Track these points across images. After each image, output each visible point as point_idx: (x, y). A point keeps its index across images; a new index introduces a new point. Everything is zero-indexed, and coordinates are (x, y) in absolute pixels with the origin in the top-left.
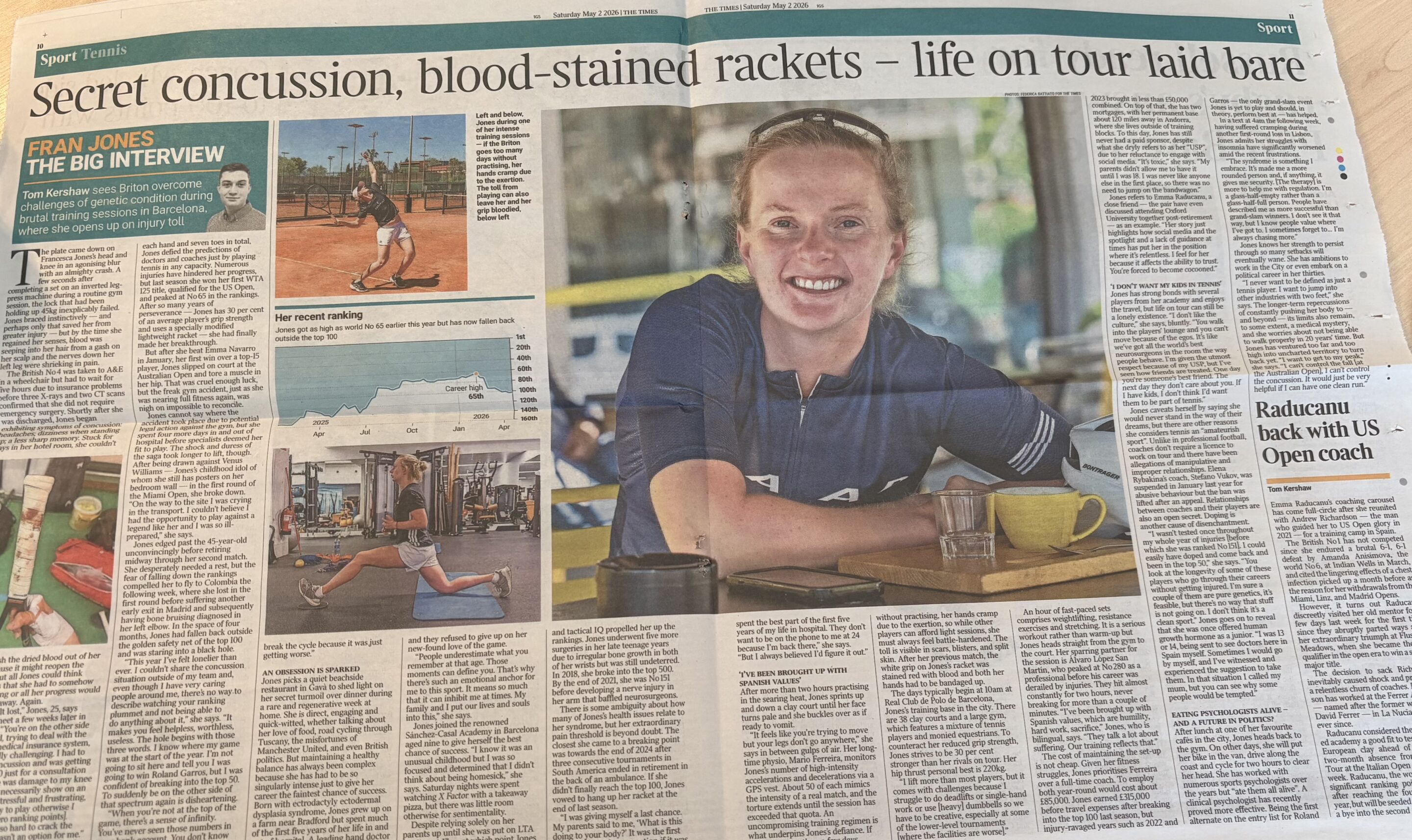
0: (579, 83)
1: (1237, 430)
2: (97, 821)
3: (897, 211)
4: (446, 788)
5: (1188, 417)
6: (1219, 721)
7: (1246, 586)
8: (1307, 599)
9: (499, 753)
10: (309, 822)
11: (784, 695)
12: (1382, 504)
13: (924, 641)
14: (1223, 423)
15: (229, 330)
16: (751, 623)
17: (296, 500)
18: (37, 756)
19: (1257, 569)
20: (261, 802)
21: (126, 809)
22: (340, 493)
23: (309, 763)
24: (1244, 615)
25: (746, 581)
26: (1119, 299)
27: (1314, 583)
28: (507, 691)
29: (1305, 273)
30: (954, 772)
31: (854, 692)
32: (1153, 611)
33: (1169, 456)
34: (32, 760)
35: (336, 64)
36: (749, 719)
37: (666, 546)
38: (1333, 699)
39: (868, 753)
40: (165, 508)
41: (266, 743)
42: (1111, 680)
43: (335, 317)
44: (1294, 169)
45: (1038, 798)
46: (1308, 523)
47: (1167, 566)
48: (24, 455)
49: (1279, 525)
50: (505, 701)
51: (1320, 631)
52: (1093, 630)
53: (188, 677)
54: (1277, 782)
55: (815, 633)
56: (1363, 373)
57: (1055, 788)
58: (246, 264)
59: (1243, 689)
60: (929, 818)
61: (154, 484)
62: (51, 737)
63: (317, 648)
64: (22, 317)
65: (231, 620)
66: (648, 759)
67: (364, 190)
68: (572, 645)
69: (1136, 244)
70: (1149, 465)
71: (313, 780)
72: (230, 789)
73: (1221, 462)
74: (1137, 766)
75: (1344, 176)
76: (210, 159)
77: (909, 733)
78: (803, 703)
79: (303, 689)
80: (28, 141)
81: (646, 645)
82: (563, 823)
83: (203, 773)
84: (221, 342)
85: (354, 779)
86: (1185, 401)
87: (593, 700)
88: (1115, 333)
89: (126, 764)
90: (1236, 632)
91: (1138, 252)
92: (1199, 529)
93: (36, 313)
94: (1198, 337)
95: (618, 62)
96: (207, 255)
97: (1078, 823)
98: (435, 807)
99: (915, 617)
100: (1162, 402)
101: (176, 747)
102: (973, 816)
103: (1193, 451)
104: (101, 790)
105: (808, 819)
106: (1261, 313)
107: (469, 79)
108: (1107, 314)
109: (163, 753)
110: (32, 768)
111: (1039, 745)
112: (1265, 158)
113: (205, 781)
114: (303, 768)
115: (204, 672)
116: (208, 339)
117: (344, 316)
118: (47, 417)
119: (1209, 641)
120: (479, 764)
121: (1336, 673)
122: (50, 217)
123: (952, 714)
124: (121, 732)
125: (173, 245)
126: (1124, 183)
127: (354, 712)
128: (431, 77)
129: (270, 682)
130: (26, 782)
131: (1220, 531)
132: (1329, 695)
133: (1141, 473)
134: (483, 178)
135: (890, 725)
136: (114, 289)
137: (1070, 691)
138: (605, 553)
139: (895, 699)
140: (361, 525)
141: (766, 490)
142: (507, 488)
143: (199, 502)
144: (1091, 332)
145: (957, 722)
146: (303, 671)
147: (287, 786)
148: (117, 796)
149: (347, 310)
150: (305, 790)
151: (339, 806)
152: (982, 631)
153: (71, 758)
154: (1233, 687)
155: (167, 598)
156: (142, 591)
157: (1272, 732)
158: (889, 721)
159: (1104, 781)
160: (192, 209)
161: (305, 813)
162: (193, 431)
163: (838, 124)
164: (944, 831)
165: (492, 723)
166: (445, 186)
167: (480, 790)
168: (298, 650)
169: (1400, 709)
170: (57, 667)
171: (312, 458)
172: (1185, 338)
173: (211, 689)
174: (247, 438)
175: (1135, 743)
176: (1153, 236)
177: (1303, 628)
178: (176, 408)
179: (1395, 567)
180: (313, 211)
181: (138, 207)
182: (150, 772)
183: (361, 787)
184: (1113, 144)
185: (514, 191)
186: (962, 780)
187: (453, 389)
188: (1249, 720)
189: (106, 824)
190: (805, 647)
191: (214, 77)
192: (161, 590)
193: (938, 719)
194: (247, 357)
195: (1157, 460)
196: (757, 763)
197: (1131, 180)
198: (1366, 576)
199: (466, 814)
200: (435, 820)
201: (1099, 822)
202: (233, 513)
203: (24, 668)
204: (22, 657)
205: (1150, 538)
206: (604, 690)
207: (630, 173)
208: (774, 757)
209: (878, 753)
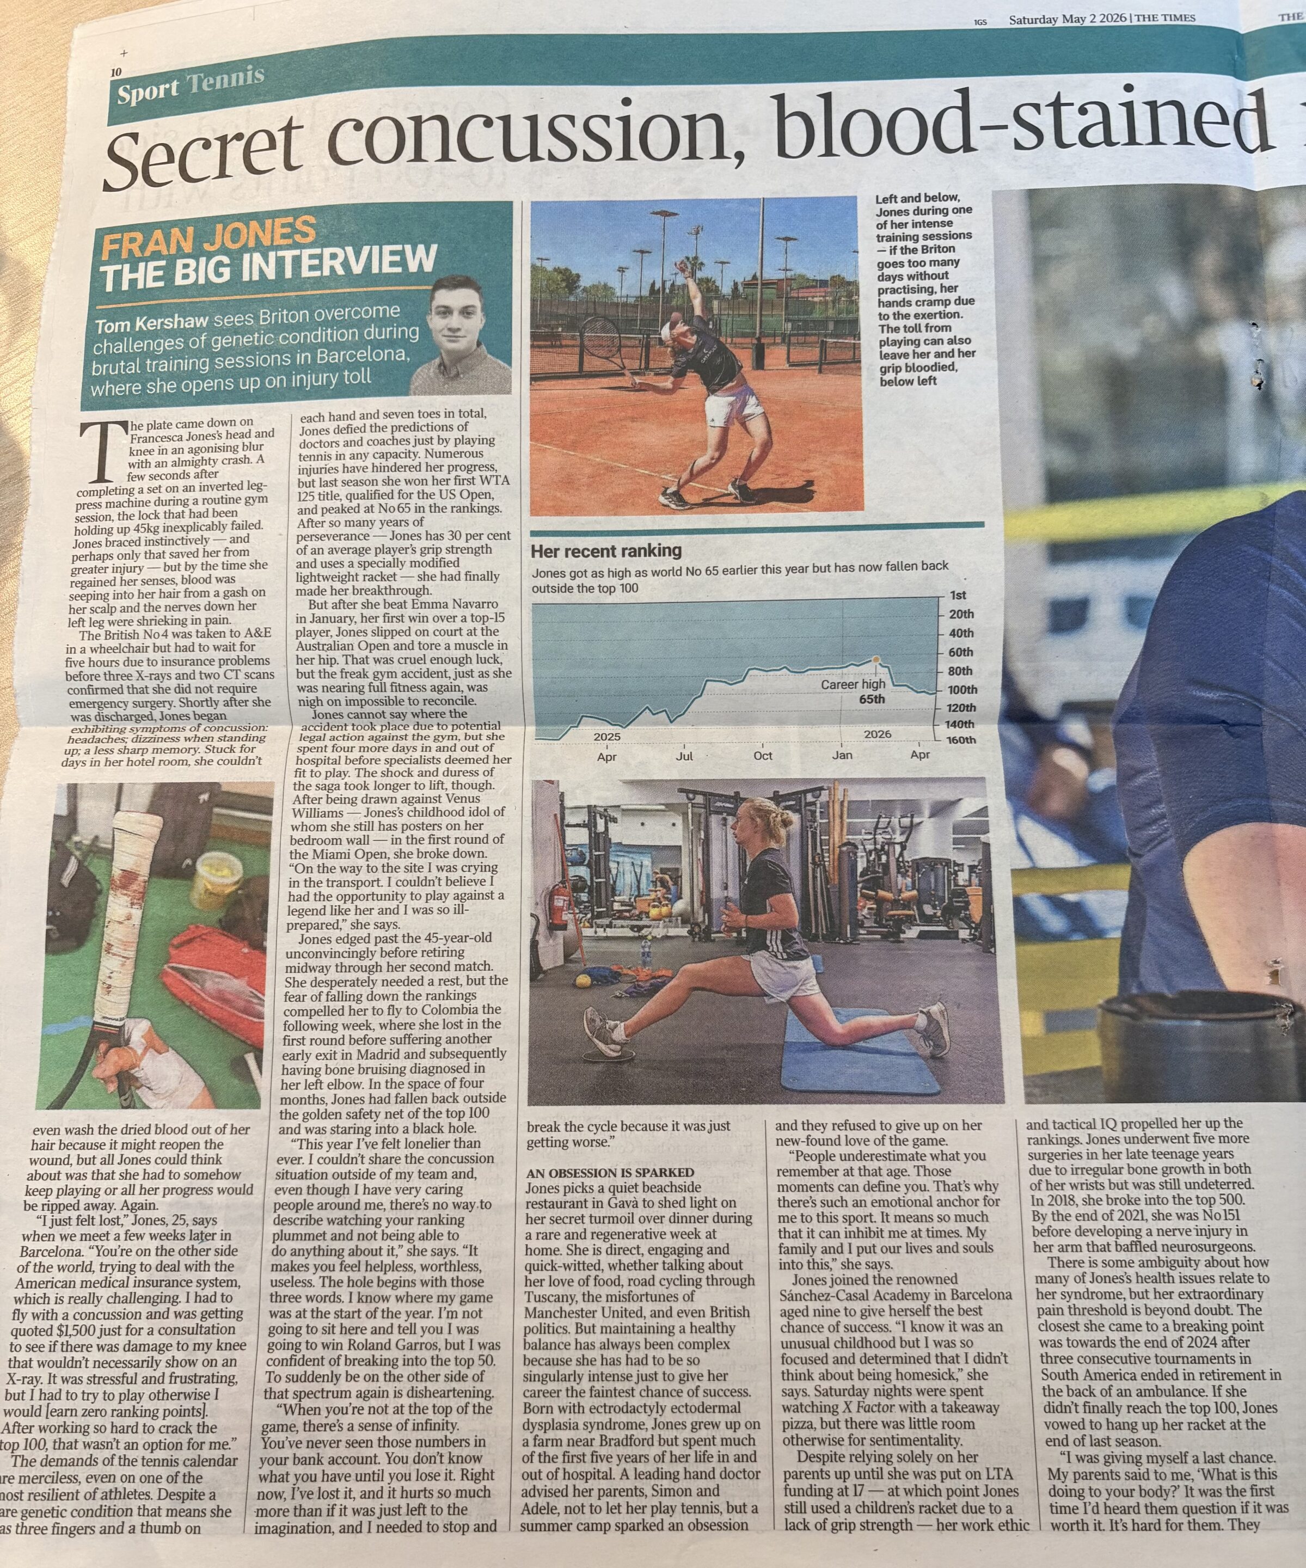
0: (1060, 143)
2: (259, 1422)
4: (854, 1392)
9: (945, 1335)
10: (619, 1443)
15: (452, 571)
17: (573, 871)
18: (153, 1301)
20: (535, 1402)
21: (307, 1403)
22: (647, 862)
23: (615, 1338)
28: (952, 1226)
34: (144, 1308)
35: (627, 102)
37: (1218, 979)
40: (350, 877)
41: (540, 1299)
43: (635, 552)
48: (111, 776)
50: (950, 1242)
53: (400, 1175)
58: (480, 454)
61: (330, 834)
62: (175, 1268)
63: (618, 1133)
64: (102, 538)
65: (469, 1077)
66: (1211, 1360)
67: (681, 328)
68: (1062, 1148)
71: (623, 1369)
72: (480, 1377)
76: (413, 267)
79: (597, 1204)
80: (101, 234)
81: (1194, 1154)
82: (1065, 1467)
83: (434, 1346)
84: (439, 591)
85: (693, 1370)
87: (1106, 1248)
89: (301, 1322)
93: (124, 531)
95: (1129, 106)
96: (410, 435)
98: (836, 1425)
101: (386, 1299)
104: (263, 1368)
107: (862, 134)
109: (364, 1307)
110: (144, 1323)
113: (438, 1361)
114: (603, 1347)
115: (425, 1167)
116: (417, 584)
117: (650, 551)
118: (146, 711)
120: (910, 1352)
122: (143, 366)
124: (292, 1268)
125: (352, 417)
127: (688, 1250)
128: (795, 129)
129: (540, 1189)
130: (137, 1348)
134: (890, 311)
136: (253, 493)
138: (1111, 987)
140: (686, 918)
142: (932, 863)
143: (409, 869)
146: (597, 1173)
147: (577, 1377)
148: (291, 1379)
149: (655, 541)
150: (610, 1385)
151: (668, 1417)
153: (210, 1307)
155: (358, 1034)
156: (315, 1020)
160: (384, 355)
161: (612, 1425)
162: (391, 744)
165: (929, 1280)
166: (823, 323)
167: (915, 1398)
168: (586, 1135)
170: (180, 1146)
171: (598, 798)
173: (441, 1198)
174: (485, 760)
178: (362, 703)
180: (592, 363)
181: (292, 350)
182: (344, 1340)
183: (705, 1384)
185: (945, 335)
187: (834, 686)
189: (275, 1428)
191: (418, 121)
192: (347, 1019)
194: (484, 619)
199: (891, 1441)
200: (838, 1449)
202: (467, 889)
203: (125, 1145)
204: (120, 1126)
206: (1125, 1232)
207: (1155, 304)
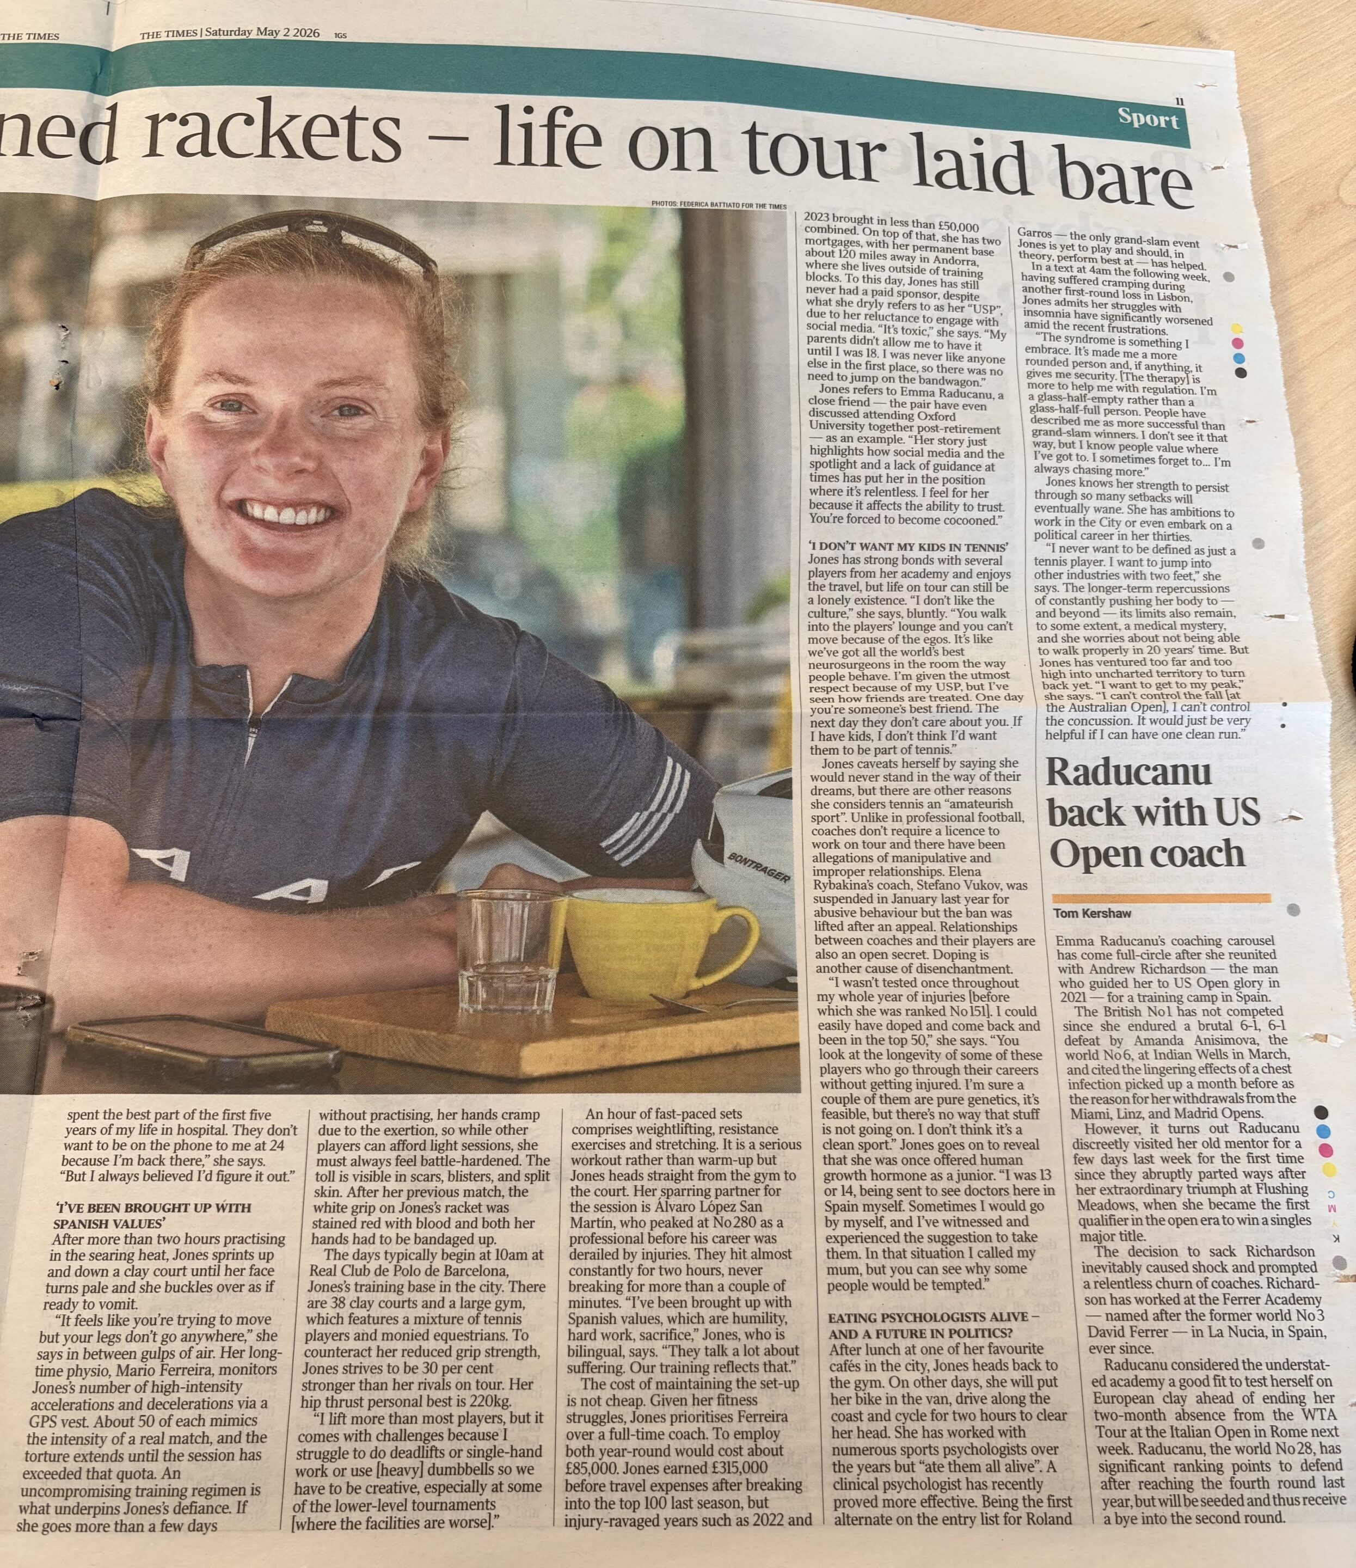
1: (1008, 804)
3: (436, 393)
5: (922, 778)
6: (913, 1334)
7: (992, 1086)
8: (1099, 1115)
11: (129, 1249)
12: (1251, 949)
13: (399, 1162)
14: (985, 791)
16: (94, 1115)
19: (1017, 1055)
24: (983, 1139)
25: (100, 1039)
26: (822, 567)
27: (1116, 1085)
29: (1157, 536)
30: (417, 1403)
31: (256, 1249)
32: (819, 1122)
33: (881, 845)
36: (58, 1290)
38: (1124, 1301)
39: (265, 1362)
42: (726, 1248)
44: (1154, 355)
45: (562, 1460)
46: (1119, 977)
47: (856, 1041)
49: (1065, 977)
51: (1116, 1174)
52: (705, 1153)
54: (1002, 1452)
55: (205, 1139)
56: (1240, 714)
57: (596, 1444)
59: (964, 1276)
60: (356, 1490)
69: (859, 472)
70: (844, 859)
73: (974, 860)
74: (752, 1410)
75: (1241, 373)
77: (345, 1328)
78: (161, 1264)
86: (919, 750)
88: (811, 628)
90: (964, 1169)
91: (861, 486)
92: (921, 977)
94: (958, 639)
97: (628, 1514)
99: (389, 1117)
100: (878, 751)
102: (439, 1489)
103: (926, 839)
105: (132, 1484)
106: (1074, 601)
108: (799, 594)
111: (578, 1361)
112: (1105, 334)
119: (913, 1184)
121: (1134, 1252)
123: (428, 1296)
126: (849, 365)
131: (958, 983)
132: (1118, 1293)
133: (829, 873)
135: (313, 1313)
137: (648, 1264)
139: (330, 1265)
141: (163, 876)
144: (769, 625)
145: (435, 1312)
152: (507, 1147)
154: (947, 1270)
157: (1007, 1358)
158: (312, 1305)
159: (689, 1436)
163: (350, 239)
164: (378, 1516)
169: (1242, 1325)
172: (933, 641)
175: (753, 1367)
176: (890, 459)
177: (1086, 1168)
179: (1262, 1063)
184: (836, 296)
186: (427, 1419)
188: (967, 1333)
190: (183, 1162)
193: (400, 1305)
195: (861, 852)
196: (58, 1373)
197: (862, 360)
198: (1209, 1078)
201: (669, 1513)
205: (830, 988)
208: (91, 1364)
209: (282, 1362)
